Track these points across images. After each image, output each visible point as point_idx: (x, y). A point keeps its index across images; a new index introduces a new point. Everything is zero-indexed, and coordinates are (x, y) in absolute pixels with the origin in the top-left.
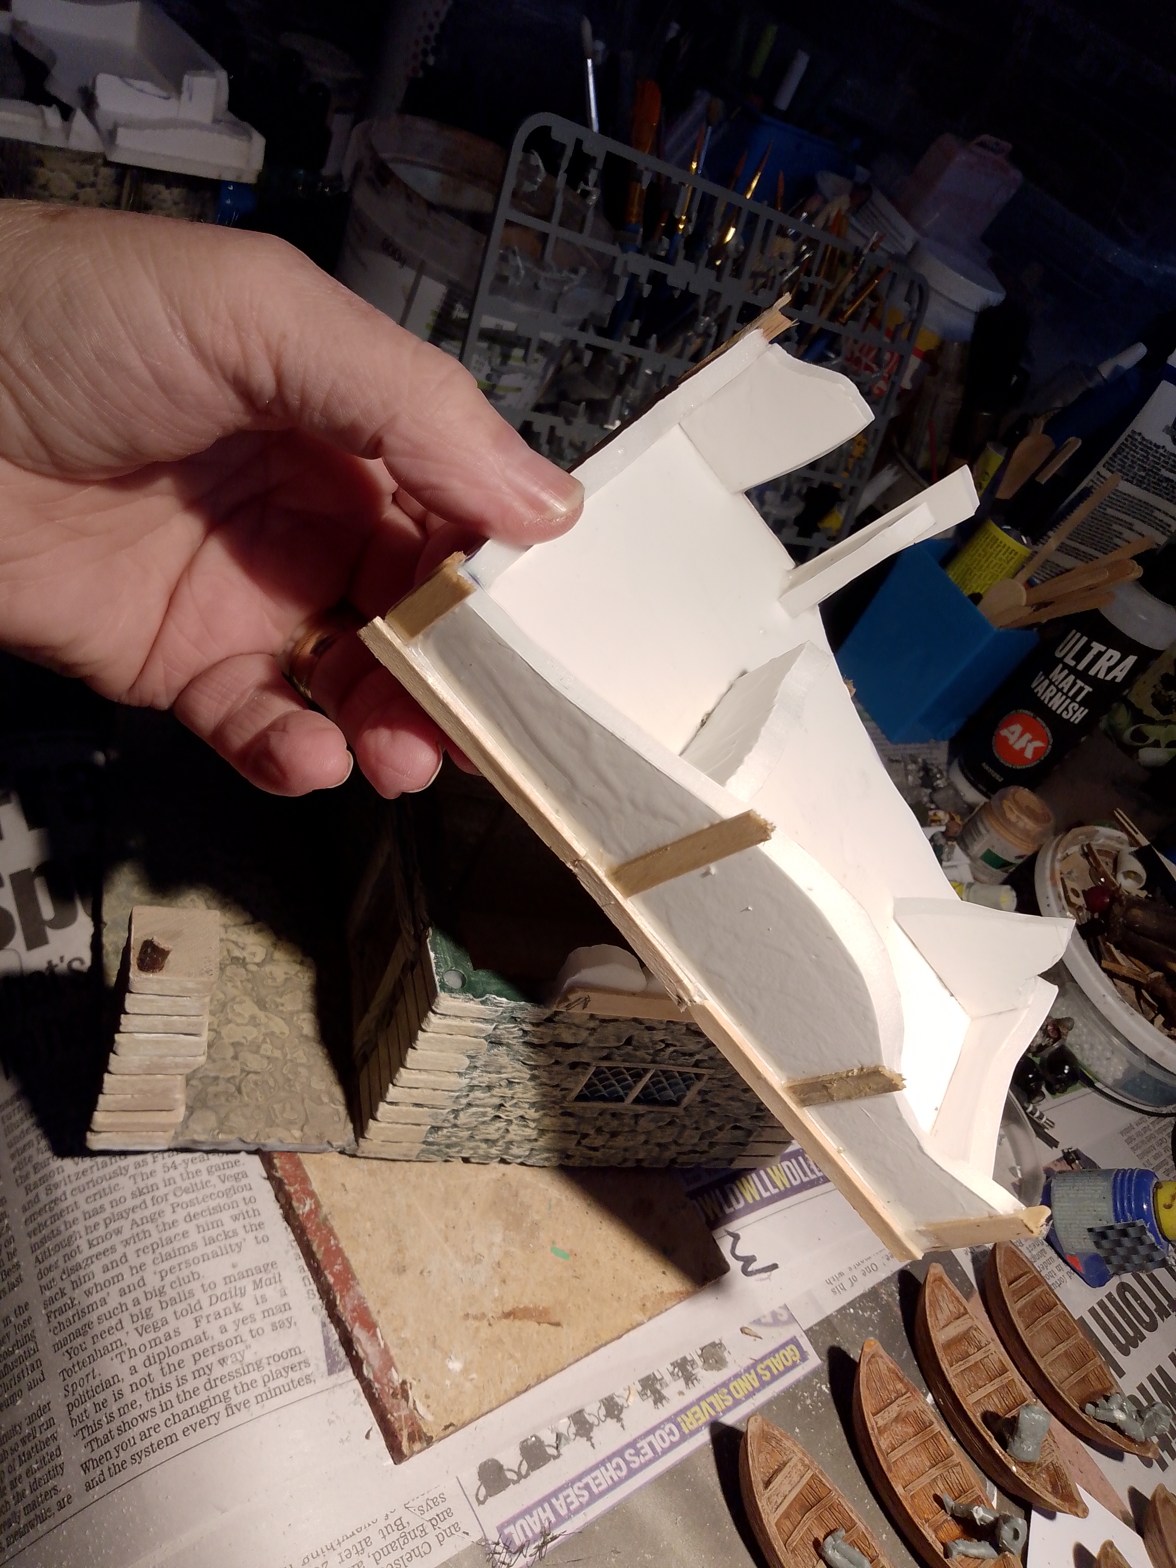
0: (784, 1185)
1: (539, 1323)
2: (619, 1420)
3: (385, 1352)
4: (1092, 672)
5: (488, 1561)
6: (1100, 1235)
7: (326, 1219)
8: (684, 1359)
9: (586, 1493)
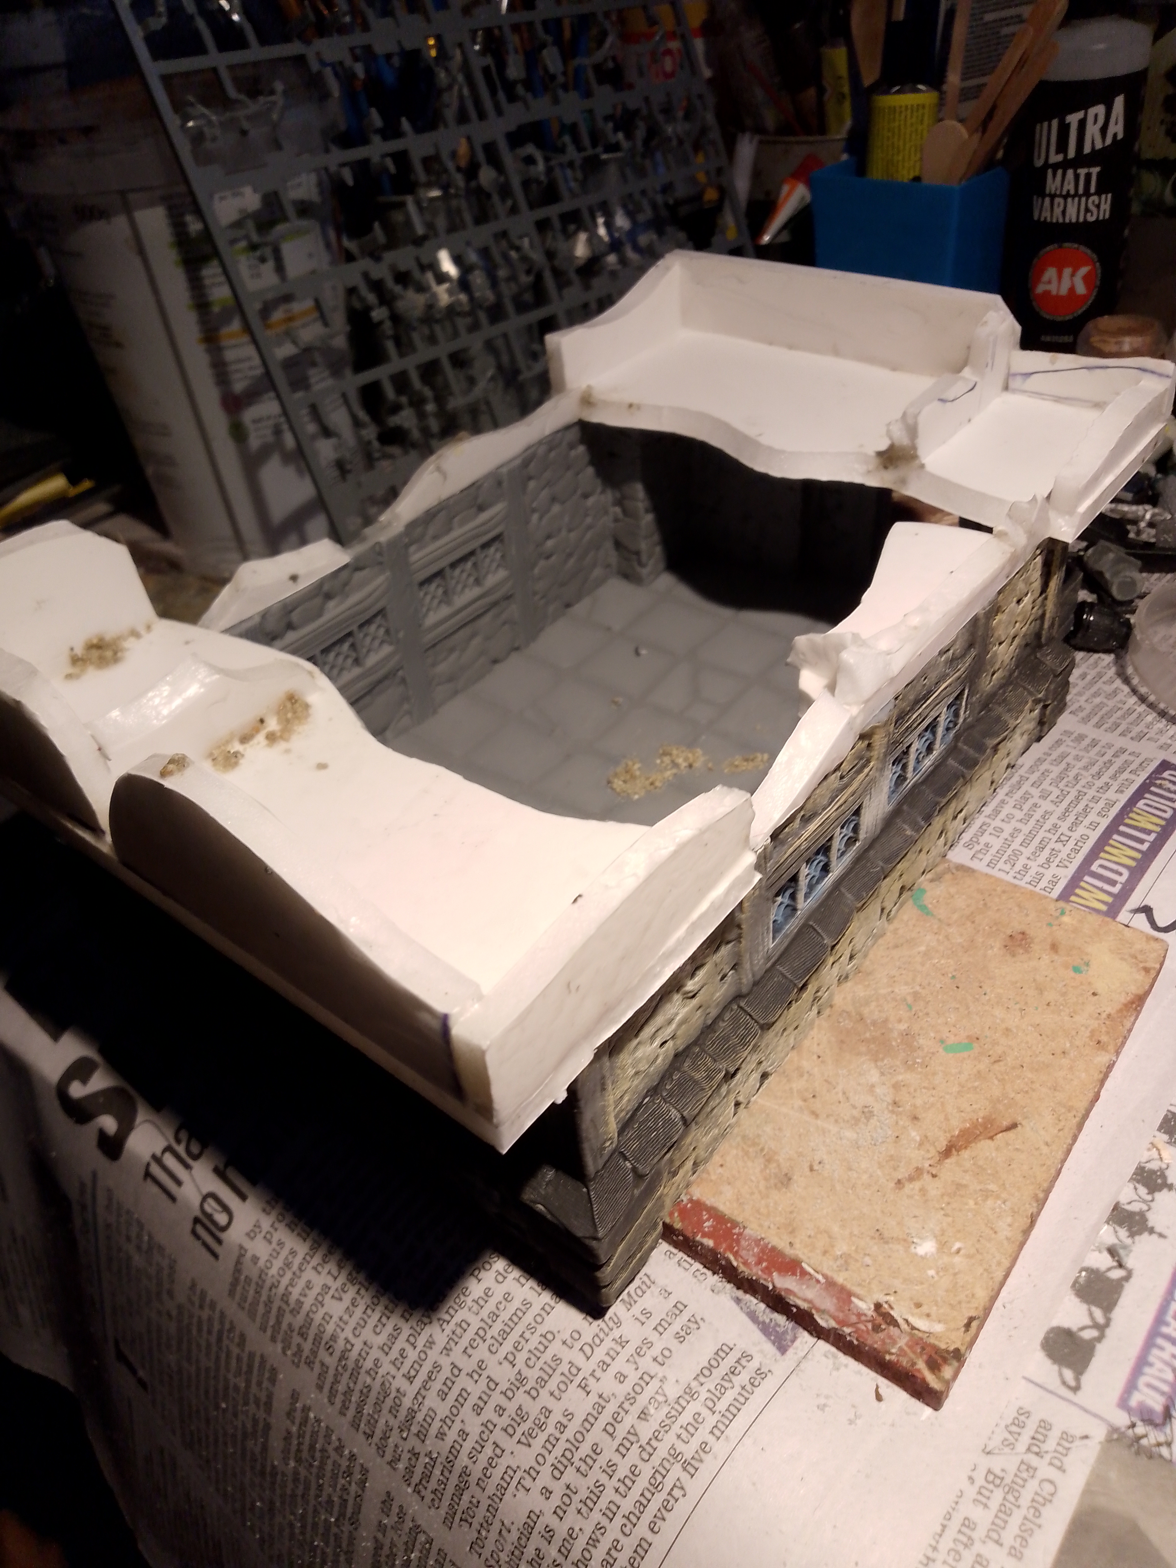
0: (1157, 825)
1: (991, 1138)
2: (1170, 1187)
3: (830, 1284)
4: (1087, 149)
5: (1137, 1454)
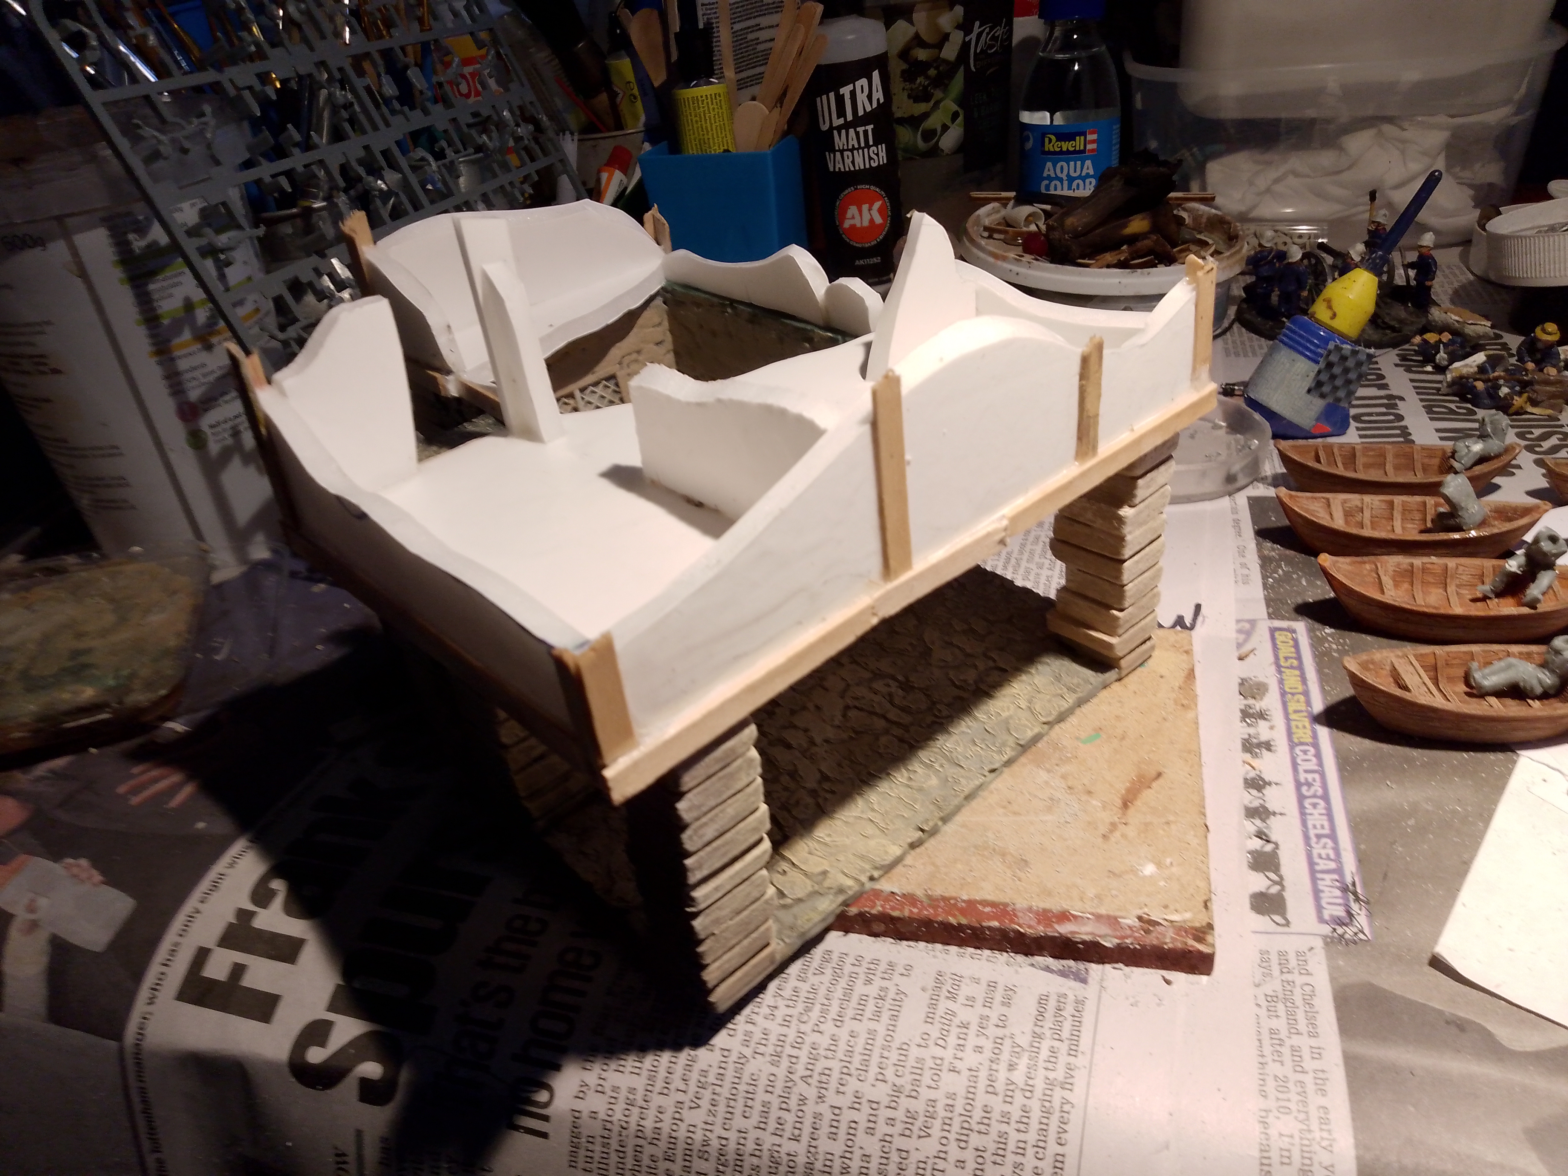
1: (1149, 787)
2: (1270, 784)
3: (1097, 917)
4: (861, 113)
5: (1347, 944)
6: (1316, 388)
7: (929, 897)
8: (1242, 711)
9: (1324, 840)
